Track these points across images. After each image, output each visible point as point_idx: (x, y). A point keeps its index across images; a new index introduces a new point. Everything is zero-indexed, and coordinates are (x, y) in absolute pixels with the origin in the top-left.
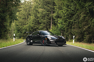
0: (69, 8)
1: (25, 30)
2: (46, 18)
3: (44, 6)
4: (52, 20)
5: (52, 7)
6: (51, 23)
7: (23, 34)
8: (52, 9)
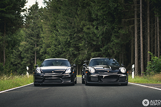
2: (29, 52)
3: (27, 38)
4: (36, 54)
8: (36, 42)
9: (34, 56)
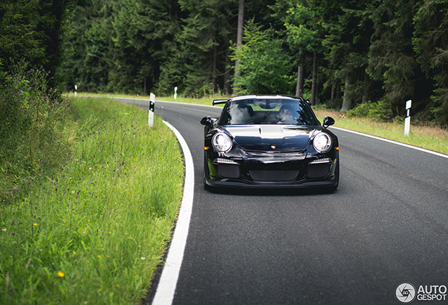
1: (98, 42)
6: (241, 11)
7: (89, 63)
9: (234, 7)
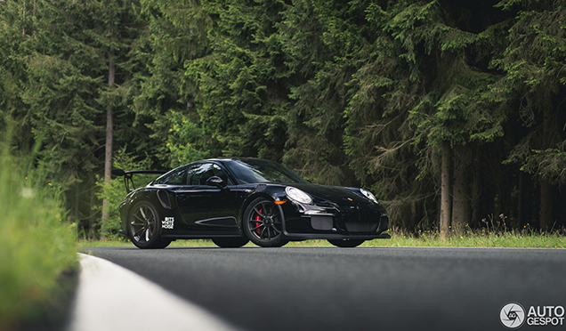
0: (253, 47)
2: (75, 112)
3: (66, 37)
4: (109, 125)
5: (114, 45)
6: (109, 141)
8: (112, 58)
9: (100, 136)
